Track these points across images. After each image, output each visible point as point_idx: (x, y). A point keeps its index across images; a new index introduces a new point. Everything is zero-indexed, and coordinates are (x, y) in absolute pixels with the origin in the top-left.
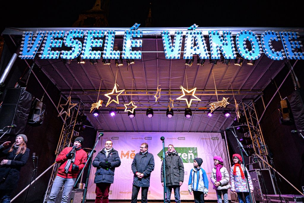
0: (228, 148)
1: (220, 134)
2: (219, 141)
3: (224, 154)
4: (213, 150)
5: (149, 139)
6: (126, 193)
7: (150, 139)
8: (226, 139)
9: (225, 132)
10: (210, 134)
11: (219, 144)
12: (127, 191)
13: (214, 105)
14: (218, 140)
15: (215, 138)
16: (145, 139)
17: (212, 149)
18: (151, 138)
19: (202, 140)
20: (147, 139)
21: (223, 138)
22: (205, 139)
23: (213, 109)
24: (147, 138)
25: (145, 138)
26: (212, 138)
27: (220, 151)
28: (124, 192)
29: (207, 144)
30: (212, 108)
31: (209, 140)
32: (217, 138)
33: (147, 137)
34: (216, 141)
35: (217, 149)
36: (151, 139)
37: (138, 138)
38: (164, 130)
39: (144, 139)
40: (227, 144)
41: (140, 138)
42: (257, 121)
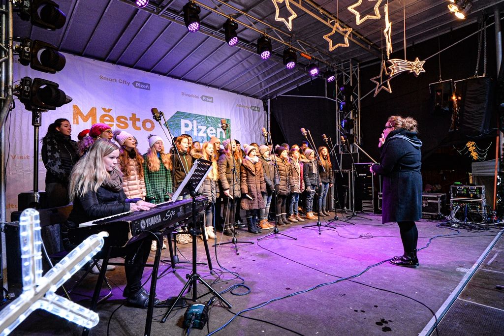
0: (269, 127)
1: (261, 102)
2: (261, 113)
4: (252, 127)
5: (144, 86)
7: (147, 89)
8: (269, 112)
9: (269, 100)
10: (249, 100)
11: (259, 119)
13: (399, 64)
14: (259, 111)
15: (255, 107)
16: (136, 87)
17: (250, 125)
18: (147, 86)
19: (238, 107)
20: (138, 87)
21: (264, 110)
22: (243, 106)
23: (396, 71)
24: (139, 85)
25: (134, 84)
26: (252, 106)
29: (245, 117)
30: (395, 67)
31: (247, 109)
32: (258, 107)
33: (139, 82)
35: (257, 126)
36: (149, 89)
37: (118, 80)
38: (179, 75)
39: (131, 84)
40: (269, 119)
41: (121, 81)
42: (357, 97)
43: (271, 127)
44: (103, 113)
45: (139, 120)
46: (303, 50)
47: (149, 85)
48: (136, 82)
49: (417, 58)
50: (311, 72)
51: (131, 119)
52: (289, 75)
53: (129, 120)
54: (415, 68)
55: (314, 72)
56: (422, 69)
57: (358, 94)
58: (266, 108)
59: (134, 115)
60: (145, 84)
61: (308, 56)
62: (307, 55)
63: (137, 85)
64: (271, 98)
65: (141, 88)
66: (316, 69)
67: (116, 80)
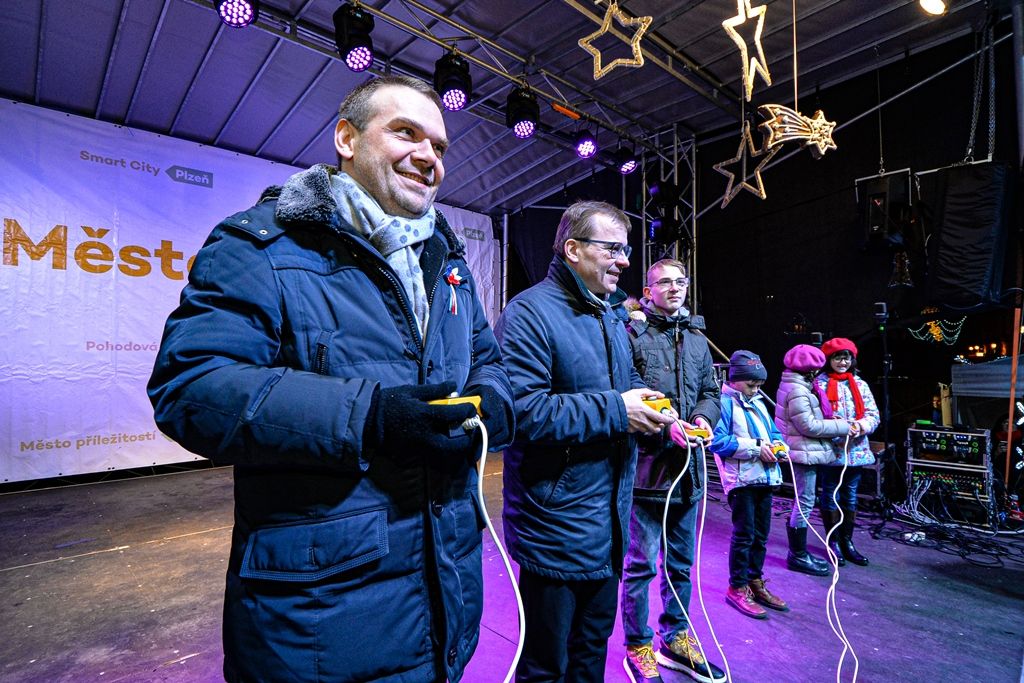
0: (505, 274)
1: (489, 219)
2: (486, 244)
3: (492, 291)
5: (197, 178)
6: (67, 444)
7: (204, 185)
8: (505, 241)
9: (506, 216)
10: (460, 216)
11: (482, 257)
12: (74, 433)
14: (482, 240)
15: (474, 231)
16: (176, 180)
18: (205, 178)
20: (181, 179)
21: (495, 237)
24: (184, 174)
25: (171, 172)
26: (465, 229)
27: (483, 278)
28: (52, 440)
32: (479, 232)
33: (183, 169)
34: (478, 242)
36: (210, 185)
37: (128, 161)
38: (289, 156)
39: (163, 171)
40: (505, 258)
41: (135, 165)
42: (691, 210)
43: (508, 275)
44: (85, 238)
45: (180, 256)
46: (558, 97)
47: (210, 175)
48: (175, 168)
49: (821, 113)
50: (579, 149)
51: (157, 253)
52: (541, 161)
53: (153, 255)
54: (817, 136)
55: (586, 148)
56: (830, 140)
57: (691, 204)
58: (498, 234)
59: (167, 244)
60: (200, 173)
61: (572, 110)
62: (568, 108)
63: (178, 175)
64: (509, 212)
65: (189, 182)
66: (590, 143)
67: (122, 162)
